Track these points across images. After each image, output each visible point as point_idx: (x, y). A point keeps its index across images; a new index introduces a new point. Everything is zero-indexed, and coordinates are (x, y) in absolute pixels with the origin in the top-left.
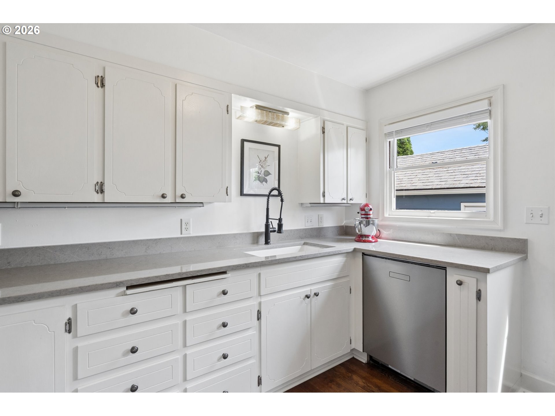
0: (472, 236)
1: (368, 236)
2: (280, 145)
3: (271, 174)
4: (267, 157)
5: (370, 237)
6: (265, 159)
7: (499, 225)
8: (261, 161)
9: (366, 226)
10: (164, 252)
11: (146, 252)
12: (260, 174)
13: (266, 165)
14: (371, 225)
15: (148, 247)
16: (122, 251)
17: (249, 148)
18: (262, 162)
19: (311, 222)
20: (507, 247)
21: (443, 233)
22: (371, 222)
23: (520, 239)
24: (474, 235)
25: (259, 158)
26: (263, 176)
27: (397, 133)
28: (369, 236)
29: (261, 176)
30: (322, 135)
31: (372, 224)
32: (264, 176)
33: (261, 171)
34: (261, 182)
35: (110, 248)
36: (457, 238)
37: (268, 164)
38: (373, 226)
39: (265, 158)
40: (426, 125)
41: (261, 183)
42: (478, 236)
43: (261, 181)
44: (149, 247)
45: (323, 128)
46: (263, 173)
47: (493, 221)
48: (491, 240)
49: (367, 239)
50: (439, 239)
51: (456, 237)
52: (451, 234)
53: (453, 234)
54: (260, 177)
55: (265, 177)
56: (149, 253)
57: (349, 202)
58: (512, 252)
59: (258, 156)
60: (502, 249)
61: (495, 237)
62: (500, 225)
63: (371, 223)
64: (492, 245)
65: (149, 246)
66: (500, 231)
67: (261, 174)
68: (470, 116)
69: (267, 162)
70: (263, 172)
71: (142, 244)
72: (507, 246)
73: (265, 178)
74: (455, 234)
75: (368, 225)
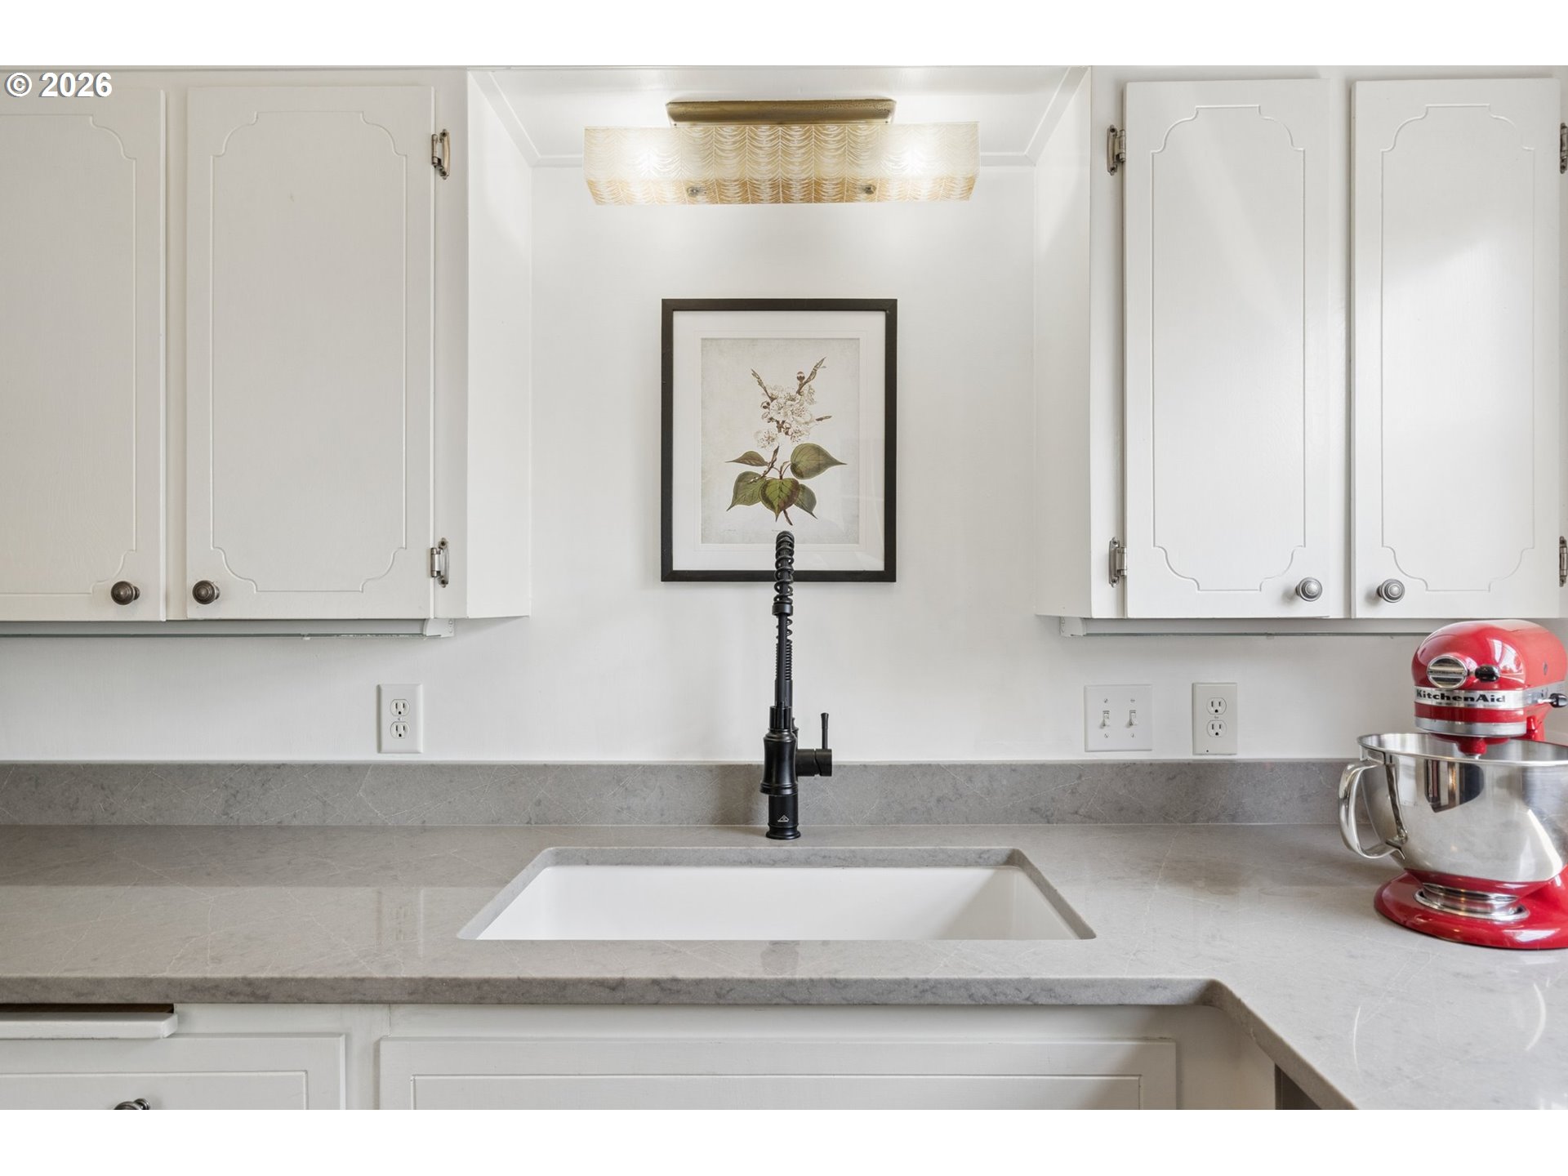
2: (895, 301)
3: (834, 462)
4: (814, 373)
6: (801, 386)
8: (772, 399)
10: (296, 822)
11: (227, 814)
12: (765, 468)
13: (808, 419)
15: (235, 796)
16: (143, 800)
17: (703, 339)
18: (782, 401)
19: (1131, 724)
25: (760, 383)
26: (789, 475)
29: (773, 474)
30: (1107, 180)
32: (792, 476)
33: (776, 451)
34: (772, 507)
35: (103, 788)
37: (815, 411)
38: (1518, 807)
39: (801, 378)
41: (773, 514)
43: (776, 504)
44: (240, 797)
45: (1115, 135)
46: (788, 458)
54: (768, 482)
55: (801, 482)
56: (238, 820)
57: (1361, 611)
59: (754, 374)
65: (238, 792)
67: (777, 465)
69: (812, 401)
70: (785, 456)
71: (212, 781)
73: (804, 487)
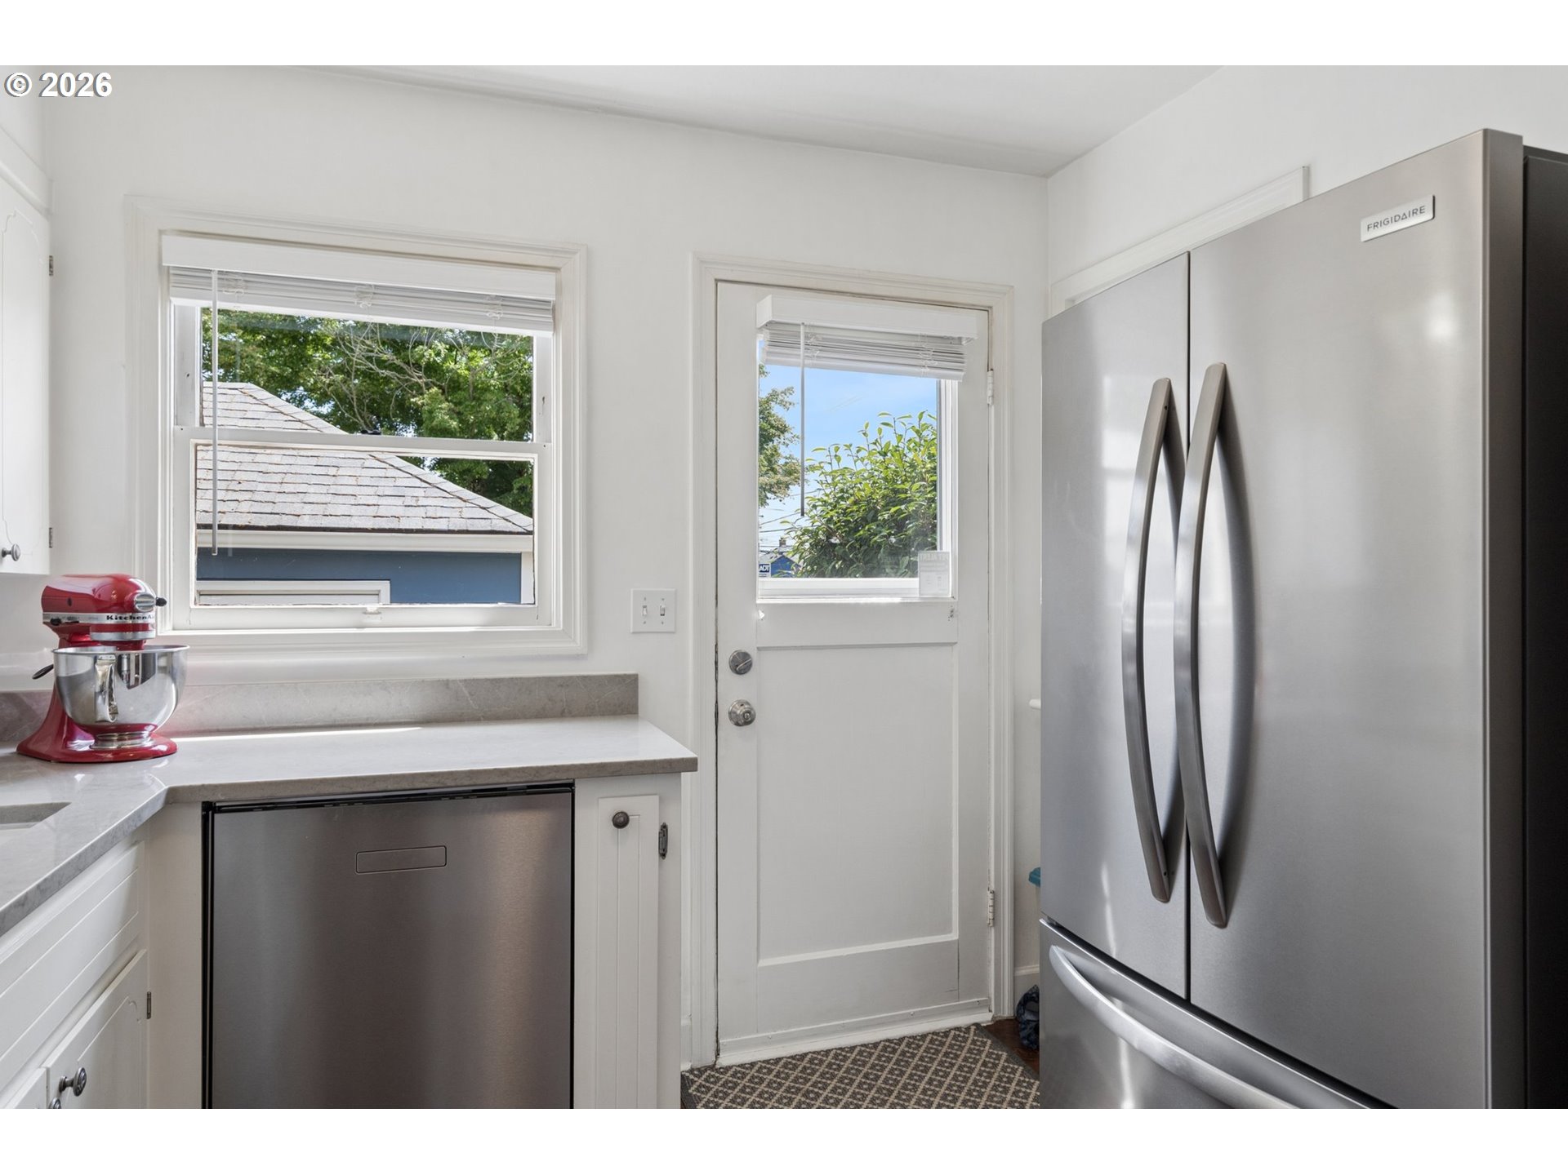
0: (512, 679)
1: (135, 730)
5: (145, 734)
7: (578, 642)
9: (132, 682)
14: (157, 679)
20: (598, 702)
21: (423, 681)
22: (162, 662)
23: (625, 675)
24: (517, 679)
27: (226, 282)
28: (141, 727)
31: (164, 669)
36: (466, 692)
38: (169, 680)
40: (355, 289)
42: (528, 679)
47: (563, 630)
48: (562, 686)
49: (128, 744)
50: (408, 703)
51: (464, 689)
52: (448, 680)
53: (453, 681)
58: (608, 715)
60: (586, 708)
61: (571, 677)
62: (578, 644)
63: (160, 668)
64: (562, 701)
66: (578, 657)
68: (502, 305)
72: (597, 700)
74: (460, 681)
75: (143, 681)
